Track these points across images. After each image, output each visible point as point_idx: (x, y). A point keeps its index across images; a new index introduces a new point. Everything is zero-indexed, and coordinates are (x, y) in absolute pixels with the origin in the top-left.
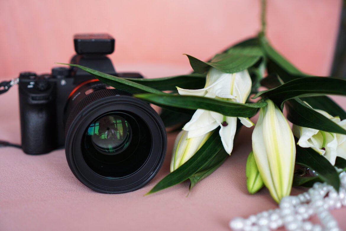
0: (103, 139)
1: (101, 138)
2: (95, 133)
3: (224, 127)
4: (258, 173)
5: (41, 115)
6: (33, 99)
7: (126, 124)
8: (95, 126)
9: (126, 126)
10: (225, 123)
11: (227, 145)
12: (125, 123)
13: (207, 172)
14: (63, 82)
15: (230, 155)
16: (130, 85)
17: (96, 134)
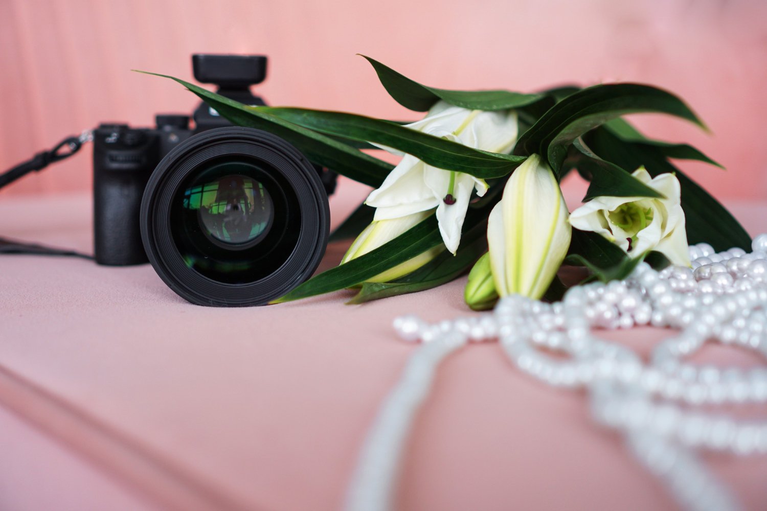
0: (215, 215)
1: (211, 212)
2: (203, 205)
3: (447, 205)
4: (490, 274)
5: (126, 192)
6: (113, 159)
7: (262, 192)
8: (202, 192)
9: (261, 195)
10: (449, 197)
11: (449, 237)
12: (259, 189)
13: (407, 285)
14: (174, 138)
15: (455, 255)
16: (272, 120)
17: (204, 207)
